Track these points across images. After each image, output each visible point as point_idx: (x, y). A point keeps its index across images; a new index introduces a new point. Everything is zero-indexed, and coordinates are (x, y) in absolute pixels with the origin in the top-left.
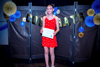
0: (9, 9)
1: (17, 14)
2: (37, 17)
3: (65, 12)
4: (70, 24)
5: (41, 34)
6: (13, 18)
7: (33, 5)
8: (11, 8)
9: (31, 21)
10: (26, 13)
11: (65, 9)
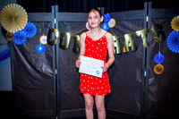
0: (12, 18)
1: (28, 30)
2: (69, 35)
3: (126, 23)
4: (136, 48)
5: (78, 69)
6: (21, 38)
7: (60, 11)
8: (16, 18)
9: (57, 42)
10: (46, 26)
11: (125, 18)
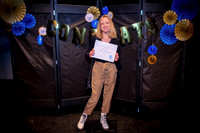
0: (11, 10)
2: (68, 27)
8: (14, 9)
10: (46, 18)
11: (122, 11)
